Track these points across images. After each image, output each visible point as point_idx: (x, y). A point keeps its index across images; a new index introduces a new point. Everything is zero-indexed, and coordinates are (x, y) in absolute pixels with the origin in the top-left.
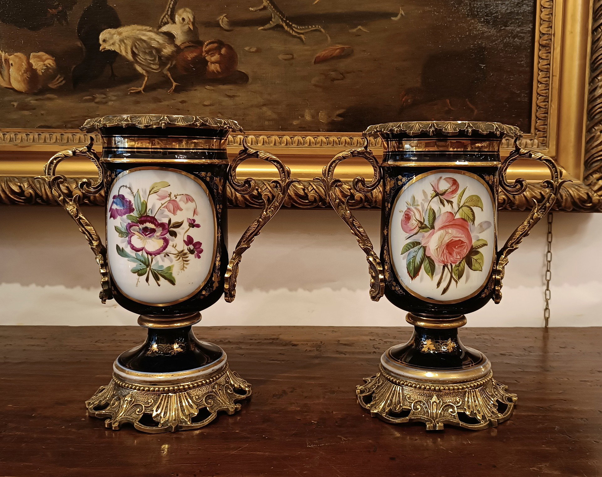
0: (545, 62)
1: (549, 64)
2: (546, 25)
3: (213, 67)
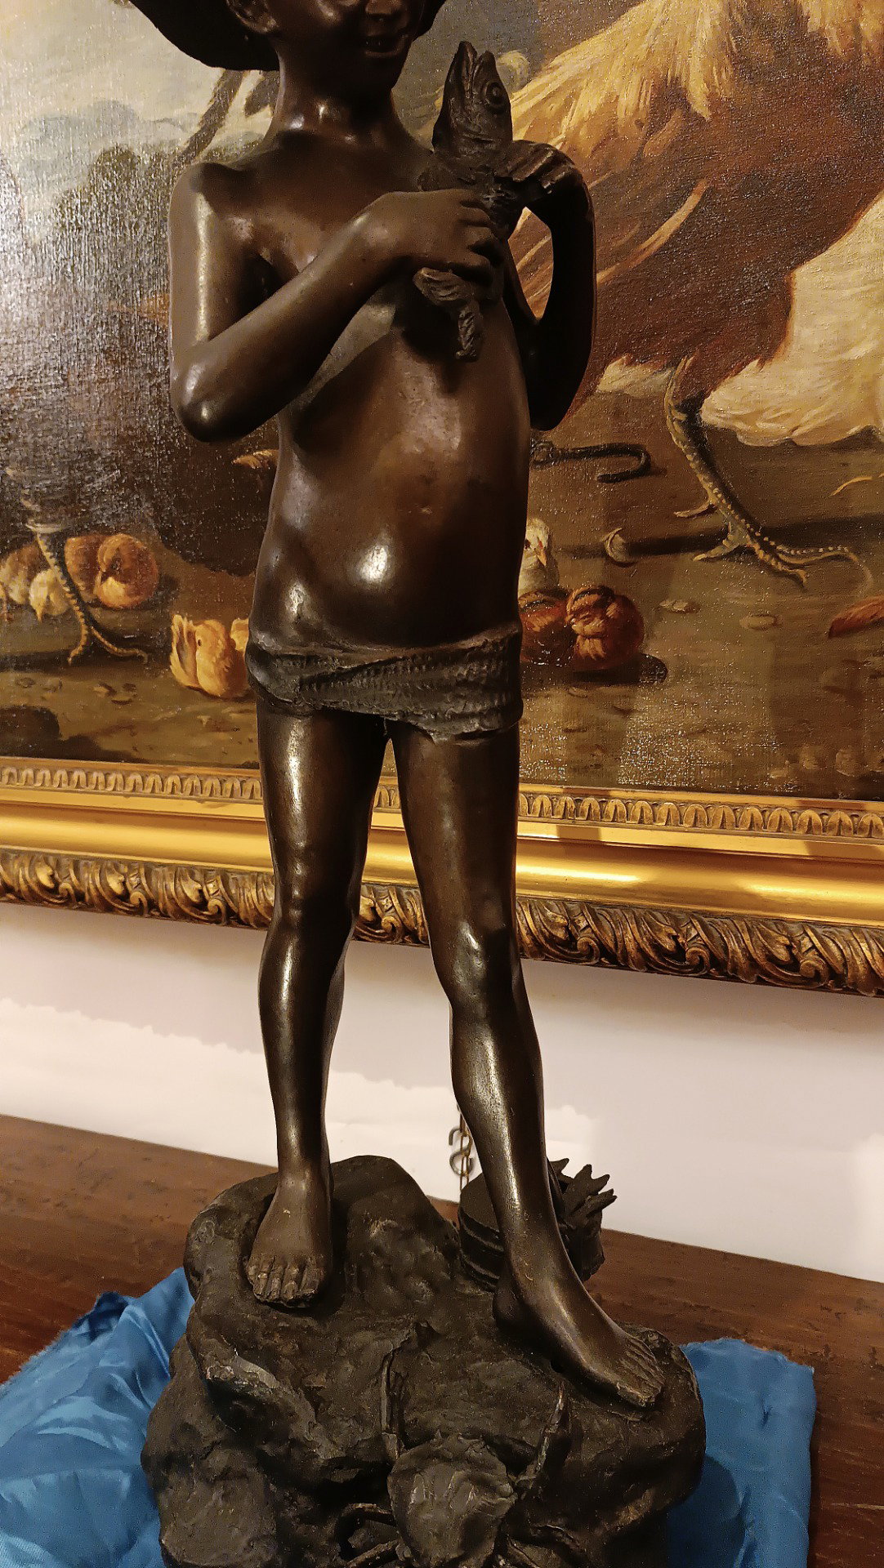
3: (588, 647)
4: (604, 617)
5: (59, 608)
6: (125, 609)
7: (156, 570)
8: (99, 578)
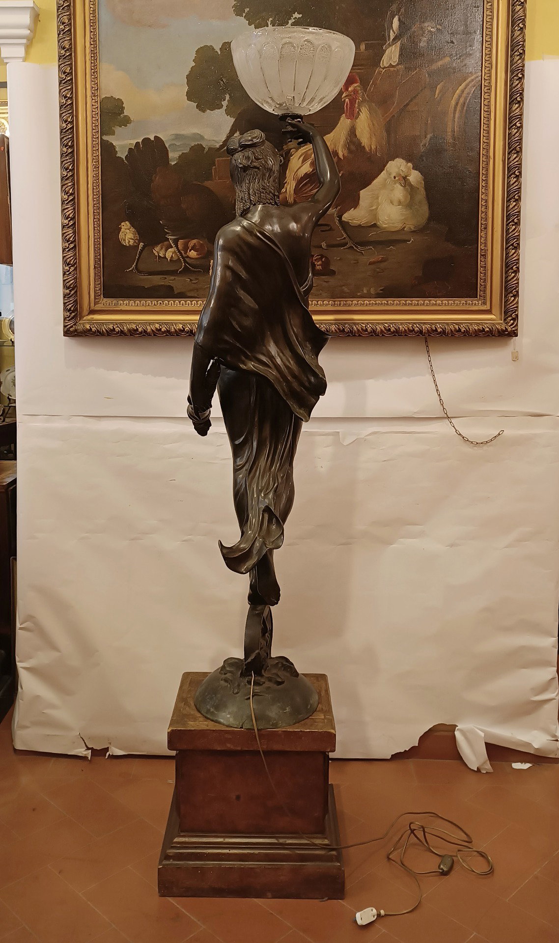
0: (484, 263)
1: (485, 264)
2: (483, 245)
3: (318, 268)
4: (322, 261)
5: (175, 258)
6: (196, 259)
7: (206, 249)
8: (188, 251)
